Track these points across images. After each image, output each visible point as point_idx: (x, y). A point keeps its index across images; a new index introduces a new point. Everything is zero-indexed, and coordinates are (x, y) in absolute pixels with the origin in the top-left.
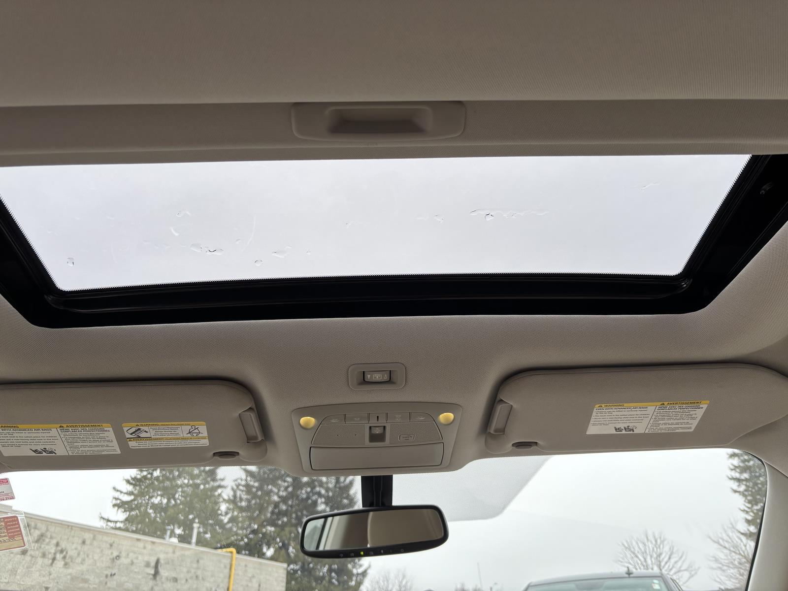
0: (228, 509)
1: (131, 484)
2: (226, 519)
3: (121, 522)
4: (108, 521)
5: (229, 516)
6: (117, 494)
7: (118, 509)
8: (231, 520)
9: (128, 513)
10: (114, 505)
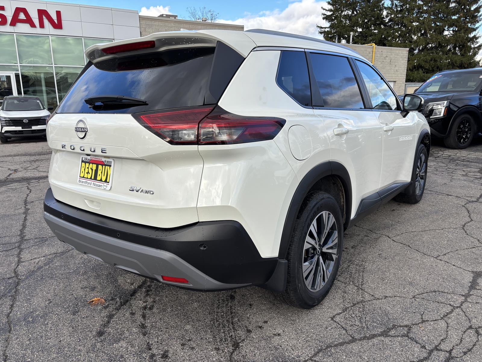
0: (388, 13)
1: (331, 4)
2: (387, 20)
3: (328, 28)
4: (322, 28)
5: (389, 18)
6: (324, 12)
7: (326, 20)
8: (390, 20)
9: (331, 23)
10: (324, 18)
